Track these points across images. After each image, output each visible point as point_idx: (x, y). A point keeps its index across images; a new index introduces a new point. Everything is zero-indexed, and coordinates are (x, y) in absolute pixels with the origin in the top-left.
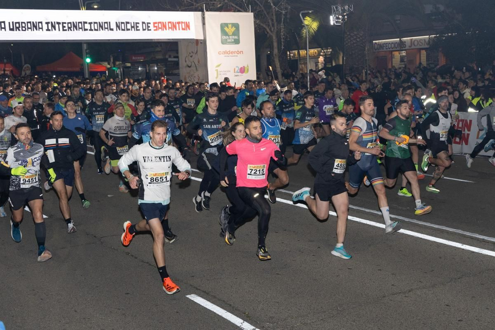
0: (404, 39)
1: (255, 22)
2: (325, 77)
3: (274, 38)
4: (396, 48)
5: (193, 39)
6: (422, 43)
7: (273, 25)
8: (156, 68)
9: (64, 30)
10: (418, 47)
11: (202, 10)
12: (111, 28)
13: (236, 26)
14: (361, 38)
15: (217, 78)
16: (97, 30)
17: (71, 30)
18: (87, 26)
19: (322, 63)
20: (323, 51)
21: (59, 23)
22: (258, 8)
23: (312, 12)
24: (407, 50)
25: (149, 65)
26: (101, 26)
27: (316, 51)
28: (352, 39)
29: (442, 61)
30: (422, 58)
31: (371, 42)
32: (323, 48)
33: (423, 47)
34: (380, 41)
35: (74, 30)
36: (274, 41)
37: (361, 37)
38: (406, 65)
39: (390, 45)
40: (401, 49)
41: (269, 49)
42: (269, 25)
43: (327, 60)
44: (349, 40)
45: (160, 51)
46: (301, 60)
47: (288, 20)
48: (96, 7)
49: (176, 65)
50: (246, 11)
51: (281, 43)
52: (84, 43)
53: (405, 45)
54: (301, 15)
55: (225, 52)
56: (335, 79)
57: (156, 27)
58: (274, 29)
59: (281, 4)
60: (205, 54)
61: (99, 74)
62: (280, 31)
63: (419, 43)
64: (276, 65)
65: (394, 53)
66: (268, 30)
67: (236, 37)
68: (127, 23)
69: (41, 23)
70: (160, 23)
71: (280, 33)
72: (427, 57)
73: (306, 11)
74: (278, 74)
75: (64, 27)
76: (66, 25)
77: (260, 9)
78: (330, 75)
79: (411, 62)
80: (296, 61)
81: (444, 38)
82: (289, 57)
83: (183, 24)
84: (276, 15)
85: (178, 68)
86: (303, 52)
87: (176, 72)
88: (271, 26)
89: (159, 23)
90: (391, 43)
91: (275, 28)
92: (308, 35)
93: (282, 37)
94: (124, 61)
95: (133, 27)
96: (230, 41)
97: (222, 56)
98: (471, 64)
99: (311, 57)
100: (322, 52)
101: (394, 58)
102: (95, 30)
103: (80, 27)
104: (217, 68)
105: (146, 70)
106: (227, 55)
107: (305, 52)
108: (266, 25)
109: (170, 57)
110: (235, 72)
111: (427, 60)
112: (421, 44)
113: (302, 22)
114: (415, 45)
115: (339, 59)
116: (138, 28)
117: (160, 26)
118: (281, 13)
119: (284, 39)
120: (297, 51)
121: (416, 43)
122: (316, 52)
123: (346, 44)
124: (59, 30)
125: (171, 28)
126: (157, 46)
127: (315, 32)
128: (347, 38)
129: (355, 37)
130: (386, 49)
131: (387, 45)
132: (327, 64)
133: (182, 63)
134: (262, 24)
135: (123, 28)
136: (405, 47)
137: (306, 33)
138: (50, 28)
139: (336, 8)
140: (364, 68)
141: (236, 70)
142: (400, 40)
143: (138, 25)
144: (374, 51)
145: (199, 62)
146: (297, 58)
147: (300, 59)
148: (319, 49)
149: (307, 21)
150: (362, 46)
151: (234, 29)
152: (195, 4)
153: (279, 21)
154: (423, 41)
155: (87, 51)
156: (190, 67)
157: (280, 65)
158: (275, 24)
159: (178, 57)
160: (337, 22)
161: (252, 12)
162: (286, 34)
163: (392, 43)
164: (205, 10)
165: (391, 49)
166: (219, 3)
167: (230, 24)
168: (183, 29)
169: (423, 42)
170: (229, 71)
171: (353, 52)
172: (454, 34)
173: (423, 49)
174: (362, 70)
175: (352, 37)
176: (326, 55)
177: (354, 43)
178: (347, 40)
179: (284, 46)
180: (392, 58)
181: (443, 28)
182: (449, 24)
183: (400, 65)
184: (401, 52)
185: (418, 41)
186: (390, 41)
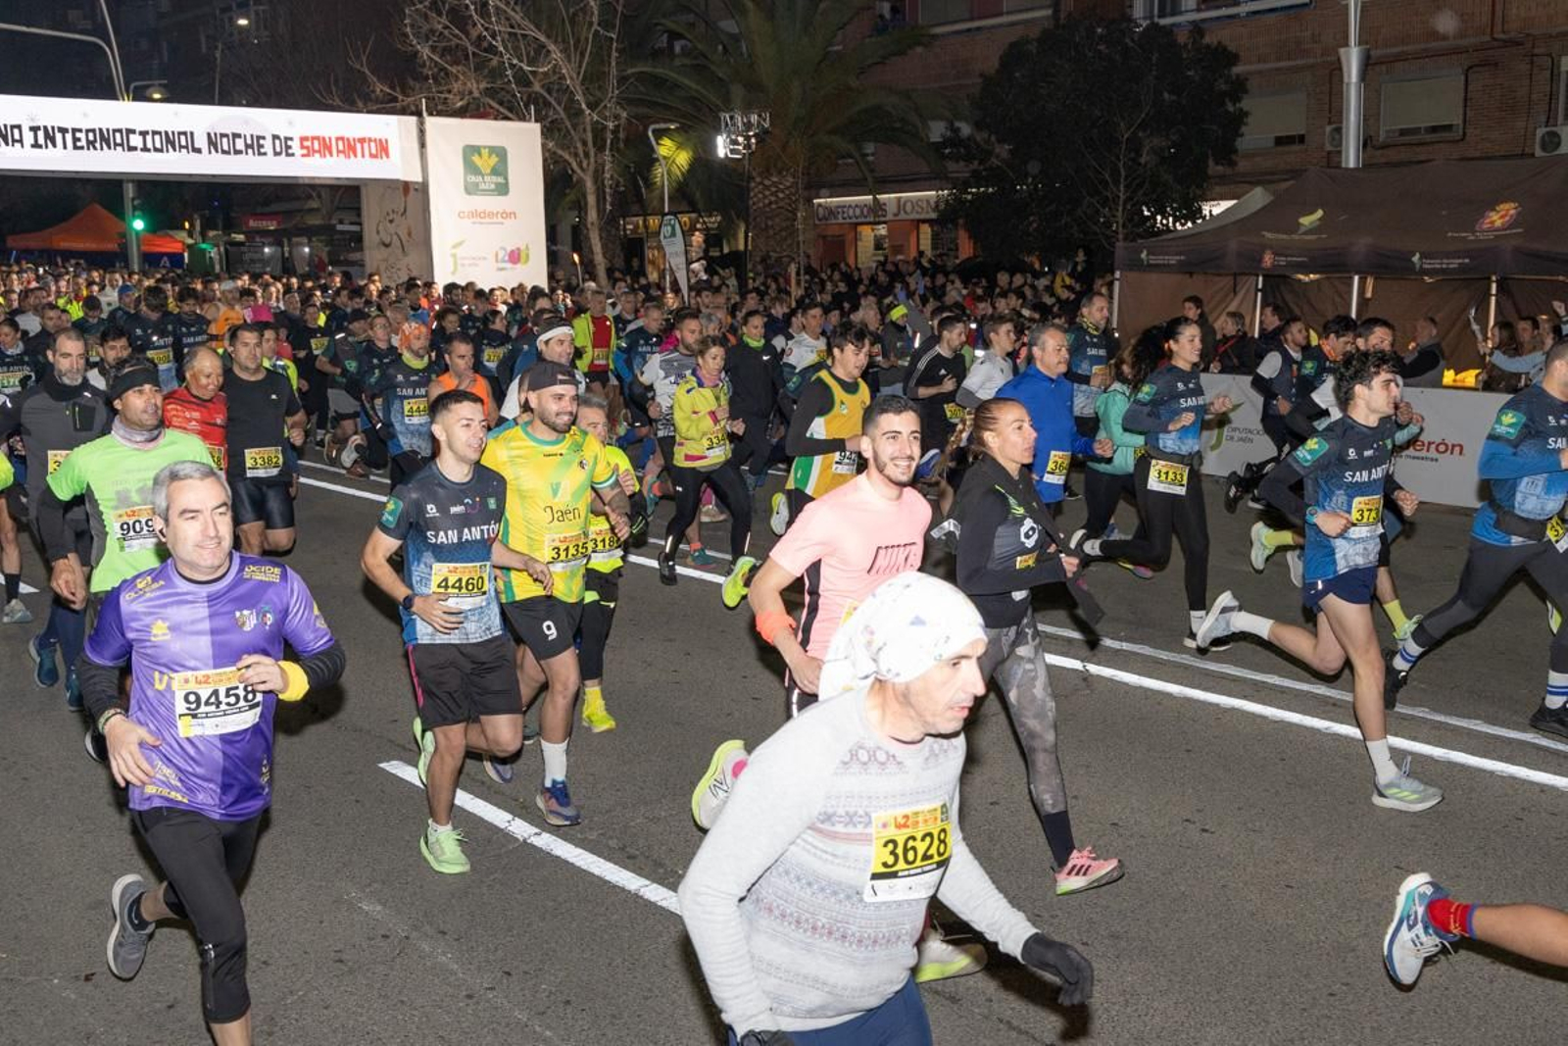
0: (881, 197)
1: (544, 146)
2: (705, 277)
3: (589, 185)
4: (866, 217)
5: (398, 180)
6: (922, 208)
7: (587, 155)
8: (307, 250)
9: (76, 147)
10: (914, 216)
11: (419, 114)
12: (196, 146)
13: (501, 153)
14: (787, 192)
15: (453, 273)
16: (161, 151)
17: (95, 148)
18: (136, 140)
19: (700, 247)
20: (701, 220)
21: (63, 131)
22: (551, 113)
23: (677, 128)
24: (890, 224)
25: (289, 240)
26: (170, 141)
27: (685, 219)
28: (767, 193)
29: (966, 249)
30: (921, 242)
31: (809, 201)
32: (703, 214)
33: (923, 216)
34: (829, 200)
35: (102, 149)
36: (588, 191)
37: (788, 188)
38: (886, 257)
39: (851, 212)
40: (877, 220)
41: (578, 213)
42: (576, 155)
43: (712, 240)
44: (760, 196)
45: (318, 210)
46: (650, 239)
47: (622, 145)
48: (157, 96)
49: (358, 238)
50: (522, 118)
51: (605, 198)
52: (128, 181)
53: (886, 211)
54: (650, 134)
55: (475, 214)
56: (727, 282)
57: (307, 148)
58: (588, 165)
59: (605, 106)
60: (425, 218)
61: (165, 258)
62: (604, 169)
63: (916, 206)
64: (594, 248)
65: (860, 228)
66: (575, 165)
67: (500, 180)
68: (236, 136)
69: (19, 127)
70: (318, 138)
71: (603, 172)
72: (932, 239)
73: (663, 126)
75: (76, 140)
76: (81, 135)
77: (555, 117)
78: (717, 273)
79: (898, 249)
80: (641, 239)
82: (622, 233)
83: (373, 144)
84: (593, 131)
85: (361, 249)
86: (655, 220)
87: (355, 256)
88: (582, 155)
89: (313, 138)
90: (853, 206)
91: (592, 160)
92: (668, 179)
93: (606, 182)
94: (229, 226)
95: (251, 146)
96: (487, 187)
97: (467, 222)
98: (1028, 257)
100: (698, 222)
101: (861, 240)
102: (156, 150)
103: (118, 141)
104: (454, 251)
105: (283, 254)
106: (479, 220)
108: (570, 153)
109: (341, 222)
110: (497, 261)
111: (932, 248)
112: (919, 210)
113: (653, 150)
114: (906, 212)
115: (735, 236)
116: (262, 150)
117: (316, 147)
118: (605, 127)
119: (611, 188)
120: (642, 218)
121: (909, 207)
122: (685, 223)
123: (754, 204)
124: (65, 147)
125: (343, 152)
126: (310, 197)
127: (683, 174)
128: (756, 190)
129: (774, 189)
130: (844, 218)
131: (845, 210)
132: (711, 248)
133: (370, 237)
134: (560, 152)
135: (226, 148)
136: (885, 216)
137: (663, 175)
138: (41, 140)
139: (732, 118)
140: (792, 260)
141: (501, 256)
142: (875, 199)
143: (262, 142)
144: (817, 222)
145: (409, 234)
146: (641, 234)
147: (646, 237)
148: (694, 215)
149: (666, 148)
150: (790, 208)
151: (494, 159)
152: (400, 98)
153: (600, 148)
154: (925, 203)
155: (136, 202)
156: (387, 246)
158: (592, 153)
159: (360, 224)
160: (732, 152)
161: (536, 121)
162: (616, 176)
163: (857, 206)
164: (425, 114)
165: (854, 220)
166: (458, 98)
167: (485, 147)
168: (372, 156)
169: (925, 205)
170: (485, 258)
171: (770, 223)
172: (991, 190)
173: (924, 221)
174: (789, 263)
175: (767, 188)
176: (707, 229)
177: (771, 203)
178: (755, 196)
179: (612, 205)
180: (856, 240)
181: (967, 175)
182: (982, 167)
183: (874, 255)
184: (877, 227)
185: (912, 202)
186: (852, 201)
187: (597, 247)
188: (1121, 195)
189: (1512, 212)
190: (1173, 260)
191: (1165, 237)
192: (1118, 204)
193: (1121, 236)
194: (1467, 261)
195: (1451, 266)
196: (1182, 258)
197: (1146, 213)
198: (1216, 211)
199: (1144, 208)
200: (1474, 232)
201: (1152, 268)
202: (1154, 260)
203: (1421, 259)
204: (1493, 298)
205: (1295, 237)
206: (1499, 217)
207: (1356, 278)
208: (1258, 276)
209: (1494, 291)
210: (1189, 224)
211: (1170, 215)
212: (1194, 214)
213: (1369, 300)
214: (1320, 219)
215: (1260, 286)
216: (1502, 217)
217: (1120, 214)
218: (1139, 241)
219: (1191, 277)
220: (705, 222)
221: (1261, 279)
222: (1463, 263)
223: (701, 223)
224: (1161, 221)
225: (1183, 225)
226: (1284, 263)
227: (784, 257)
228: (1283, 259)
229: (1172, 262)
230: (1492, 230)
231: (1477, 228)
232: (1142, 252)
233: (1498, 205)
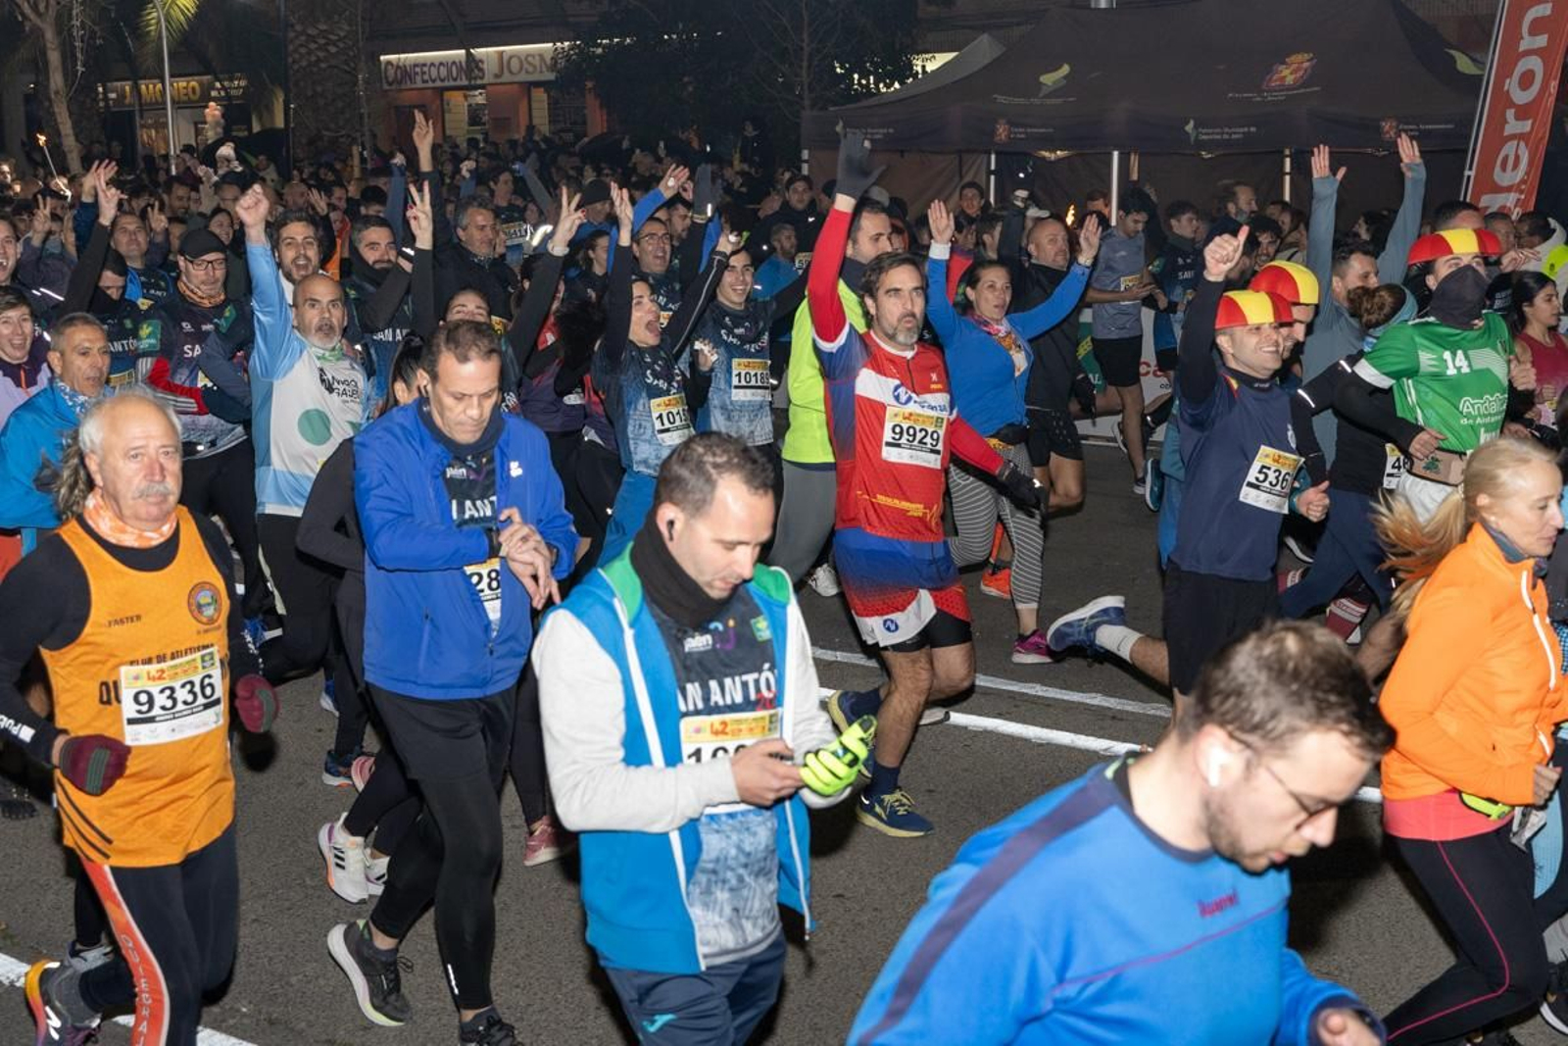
0: (479, 52)
3: (49, 35)
4: (455, 80)
6: (535, 67)
10: (523, 77)
14: (341, 45)
19: (217, 124)
20: (218, 85)
24: (489, 88)
27: (193, 83)
28: (313, 46)
29: (597, 123)
30: (535, 113)
31: (374, 57)
32: (221, 76)
33: (535, 78)
34: (403, 56)
36: (49, 45)
37: (342, 40)
38: (485, 134)
39: (434, 72)
40: (473, 82)
41: (33, 77)
43: (235, 115)
44: (303, 50)
46: (146, 114)
51: (74, 56)
53: (481, 70)
58: (47, 7)
62: (70, 15)
63: (526, 66)
64: (61, 127)
65: (447, 95)
71: (70, 18)
72: (549, 109)
74: (69, 156)
79: (502, 123)
80: (131, 114)
81: (599, 51)
82: (102, 104)
86: (151, 86)
90: (436, 64)
91: (52, 2)
92: (167, 27)
93: (75, 34)
98: (683, 133)
99: (178, 103)
100: (214, 88)
101: (450, 111)
107: (159, 86)
111: (550, 122)
112: (531, 69)
114: (511, 72)
115: (269, 109)
119: (82, 41)
120: (129, 83)
121: (515, 65)
122: (193, 89)
123: (294, 62)
127: (187, 19)
128: (297, 42)
129: (322, 41)
130: (424, 82)
131: (426, 69)
132: (234, 127)
136: (482, 78)
140: (354, 141)
142: (469, 55)
144: (386, 87)
146: (130, 105)
147: (141, 111)
148: (206, 78)
150: (346, 68)
154: (537, 58)
157: (74, 128)
162: (88, 23)
163: (441, 64)
165: (438, 84)
169: (537, 61)
171: (319, 89)
172: (629, 41)
173: (537, 84)
174: (350, 145)
175: (312, 39)
176: (228, 97)
177: (319, 60)
178: (296, 51)
179: (84, 66)
180: (443, 112)
181: (596, 19)
182: (613, 9)
183: (468, 132)
184: (472, 93)
185: (519, 58)
186: (436, 57)
187: (66, 127)
188: (804, 45)
189: (1306, 65)
190: (879, 133)
191: (865, 103)
192: (802, 60)
193: (807, 103)
194: (1253, 129)
195: (1234, 136)
196: (891, 131)
197: (838, 70)
198: (931, 67)
199: (837, 65)
200: (1260, 92)
203: (1196, 127)
204: (1287, 178)
205: (1036, 101)
206: (1289, 73)
207: (1116, 154)
208: (990, 154)
209: (1288, 169)
210: (897, 85)
211: (870, 73)
212: (904, 71)
213: (1134, 182)
214: (1065, 77)
215: (993, 167)
216: (1291, 73)
217: (804, 73)
218: (832, 109)
219: (902, 156)
220: (223, 88)
221: (993, 157)
222: (1249, 132)
223: (218, 90)
224: (859, 80)
225: (888, 86)
226: (1023, 136)
227: (342, 136)
228: (1021, 130)
229: (878, 136)
230: (1283, 88)
231: (1264, 87)
232: (837, 123)
233: (1288, 56)
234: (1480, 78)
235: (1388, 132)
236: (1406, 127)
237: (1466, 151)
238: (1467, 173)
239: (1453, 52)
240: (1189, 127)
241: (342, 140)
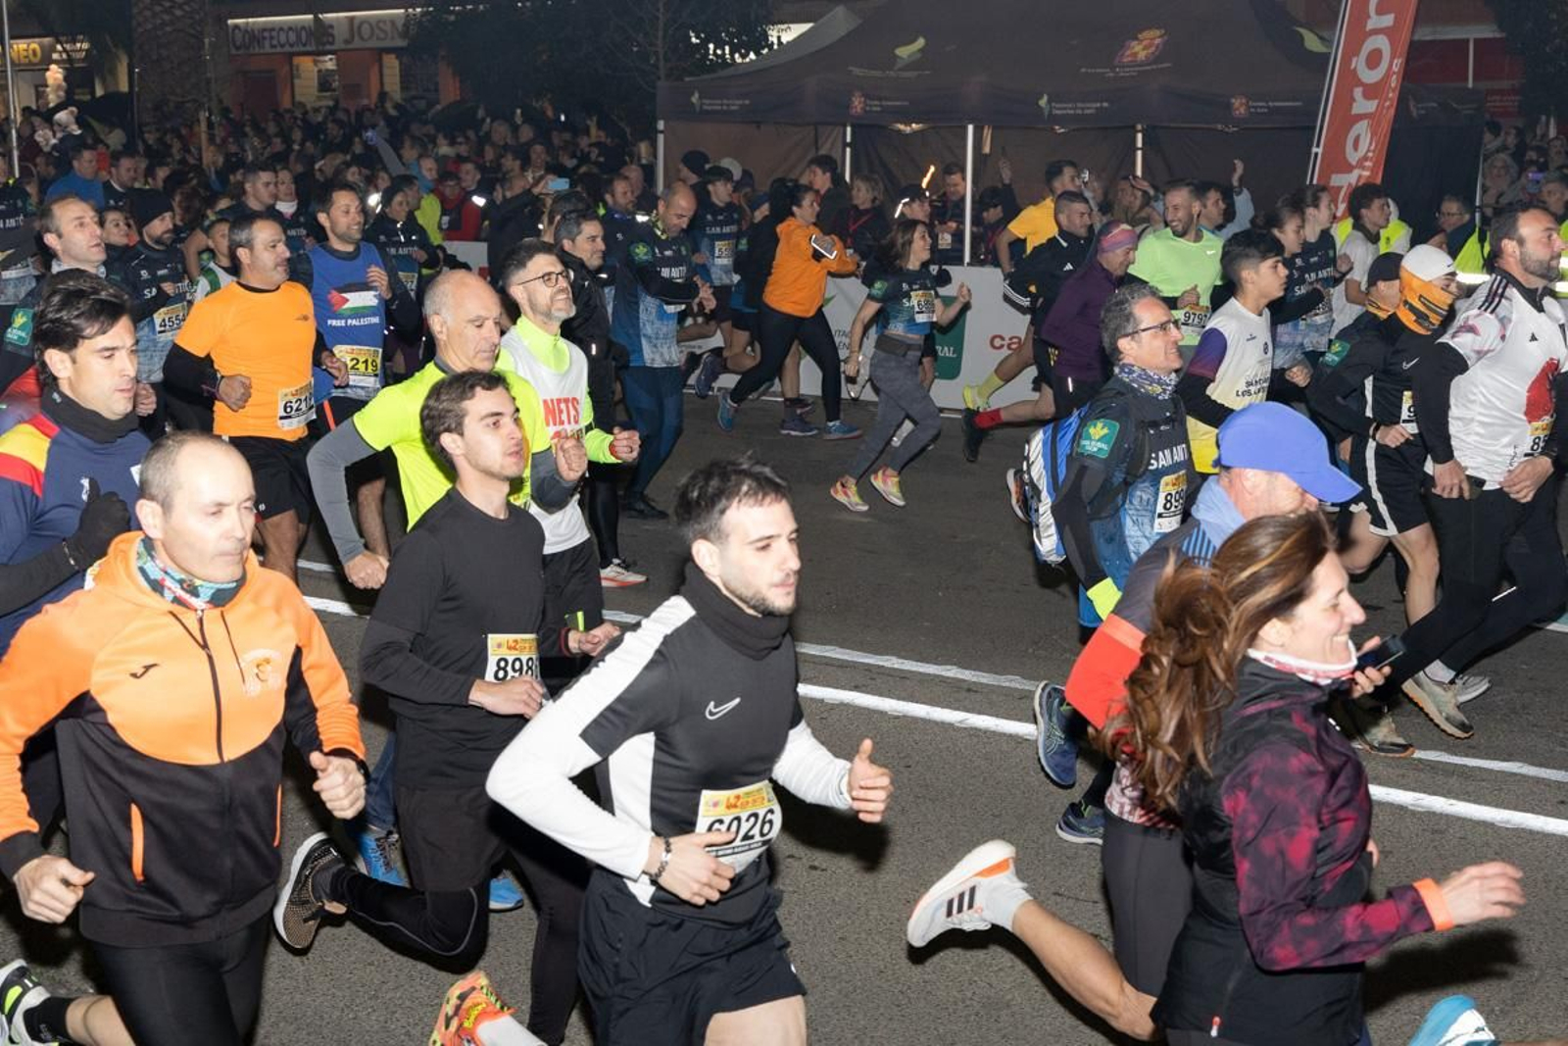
0: (328, 16)
4: (304, 45)
6: (384, 32)
10: (374, 43)
14: (187, 8)
19: (59, 87)
20: (59, 47)
24: (340, 54)
27: (35, 46)
28: (158, 9)
29: (450, 91)
30: (387, 80)
31: (221, 21)
32: (63, 39)
33: (387, 44)
34: (250, 20)
37: (188, 3)
38: (337, 102)
39: (283, 38)
40: (321, 48)
43: (77, 77)
44: (148, 13)
53: (332, 36)
63: (377, 31)
65: (297, 60)
72: (401, 76)
79: (354, 90)
81: (452, 18)
90: (286, 27)
98: (537, 101)
99: (19, 65)
100: (55, 50)
101: (299, 77)
111: (402, 89)
112: (382, 35)
114: (362, 38)
115: (113, 72)
121: (366, 30)
122: (34, 51)
123: (139, 25)
128: (142, 5)
129: (166, 4)
130: (272, 46)
131: (274, 34)
132: (78, 91)
136: (332, 43)
140: (200, 106)
142: (317, 19)
144: (234, 51)
148: (47, 40)
150: (192, 32)
154: (389, 24)
163: (290, 29)
165: (287, 49)
169: (388, 28)
171: (164, 52)
172: (481, 7)
173: (389, 51)
174: (197, 111)
175: (158, 1)
176: (70, 60)
177: (164, 24)
178: (140, 13)
180: (292, 78)
183: (319, 98)
184: (322, 58)
185: (370, 25)
186: (286, 22)
188: (661, 16)
189: (1157, 41)
190: (735, 105)
191: (720, 74)
192: (657, 30)
193: (662, 73)
194: (1105, 104)
195: (1087, 111)
196: (747, 102)
197: (694, 40)
198: (786, 38)
199: (692, 34)
200: (1113, 68)
201: (705, 116)
202: (711, 105)
203: (1049, 102)
204: (1139, 154)
205: (891, 74)
206: (1141, 48)
207: (971, 128)
208: (845, 127)
209: (1139, 144)
210: (752, 56)
211: (726, 43)
212: (759, 42)
213: (990, 155)
214: (921, 50)
215: (848, 139)
216: (1144, 49)
217: (659, 42)
218: (687, 79)
219: (759, 127)
220: (65, 50)
221: (849, 129)
222: (1101, 107)
223: (60, 52)
224: (715, 51)
225: (743, 56)
226: (879, 109)
227: (188, 101)
228: (876, 103)
229: (733, 108)
230: (1135, 64)
231: (1116, 62)
232: (693, 94)
233: (1141, 31)
234: (1326, 56)
235: (1238, 109)
236: (1255, 104)
237: (1314, 128)
238: (1314, 150)
239: (1302, 31)
240: (1043, 102)
241: (188, 105)
